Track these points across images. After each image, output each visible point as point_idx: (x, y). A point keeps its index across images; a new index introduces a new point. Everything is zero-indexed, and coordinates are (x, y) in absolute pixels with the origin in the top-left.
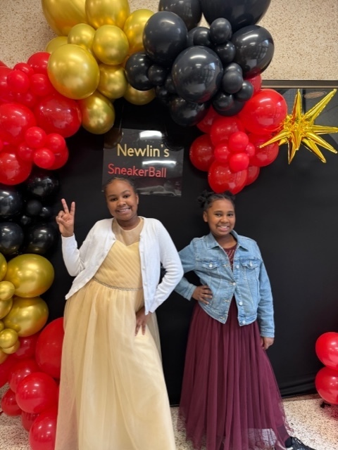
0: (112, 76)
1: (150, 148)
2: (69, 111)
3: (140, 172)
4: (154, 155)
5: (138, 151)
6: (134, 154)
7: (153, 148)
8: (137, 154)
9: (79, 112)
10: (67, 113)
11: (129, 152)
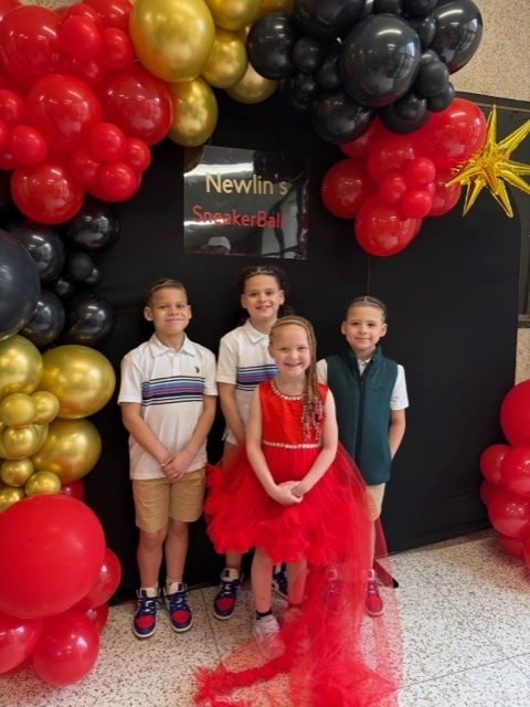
0: (226, 48)
1: (257, 180)
2: (158, 100)
3: (243, 220)
4: (265, 192)
5: (239, 184)
6: (234, 189)
7: (262, 180)
8: (239, 190)
9: (171, 103)
10: (155, 105)
11: (225, 186)
